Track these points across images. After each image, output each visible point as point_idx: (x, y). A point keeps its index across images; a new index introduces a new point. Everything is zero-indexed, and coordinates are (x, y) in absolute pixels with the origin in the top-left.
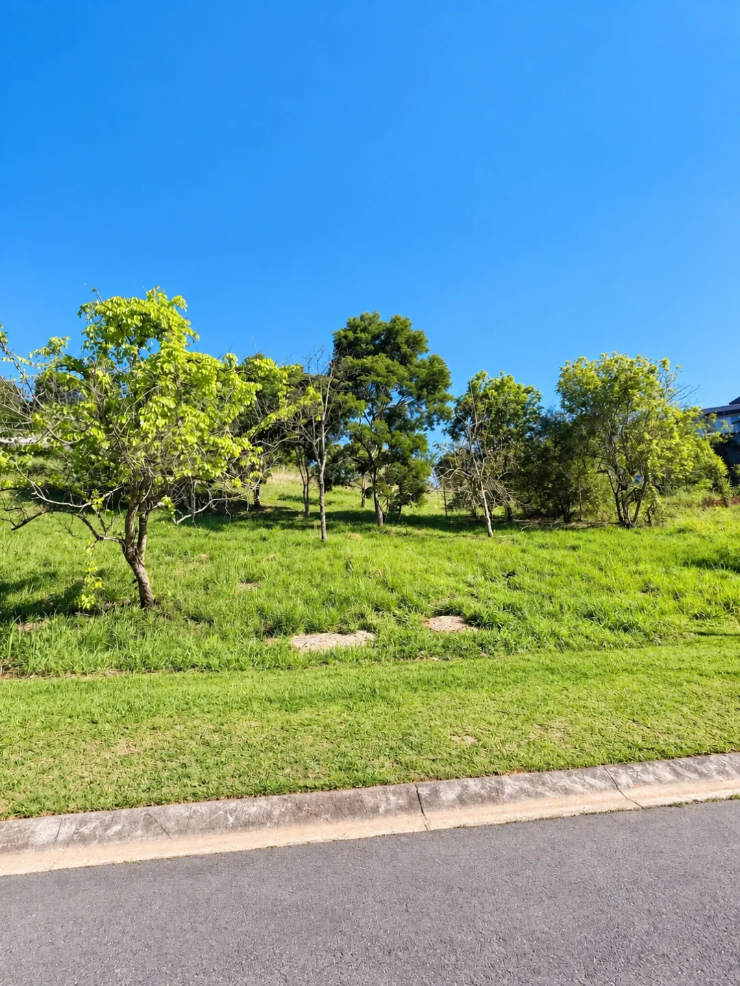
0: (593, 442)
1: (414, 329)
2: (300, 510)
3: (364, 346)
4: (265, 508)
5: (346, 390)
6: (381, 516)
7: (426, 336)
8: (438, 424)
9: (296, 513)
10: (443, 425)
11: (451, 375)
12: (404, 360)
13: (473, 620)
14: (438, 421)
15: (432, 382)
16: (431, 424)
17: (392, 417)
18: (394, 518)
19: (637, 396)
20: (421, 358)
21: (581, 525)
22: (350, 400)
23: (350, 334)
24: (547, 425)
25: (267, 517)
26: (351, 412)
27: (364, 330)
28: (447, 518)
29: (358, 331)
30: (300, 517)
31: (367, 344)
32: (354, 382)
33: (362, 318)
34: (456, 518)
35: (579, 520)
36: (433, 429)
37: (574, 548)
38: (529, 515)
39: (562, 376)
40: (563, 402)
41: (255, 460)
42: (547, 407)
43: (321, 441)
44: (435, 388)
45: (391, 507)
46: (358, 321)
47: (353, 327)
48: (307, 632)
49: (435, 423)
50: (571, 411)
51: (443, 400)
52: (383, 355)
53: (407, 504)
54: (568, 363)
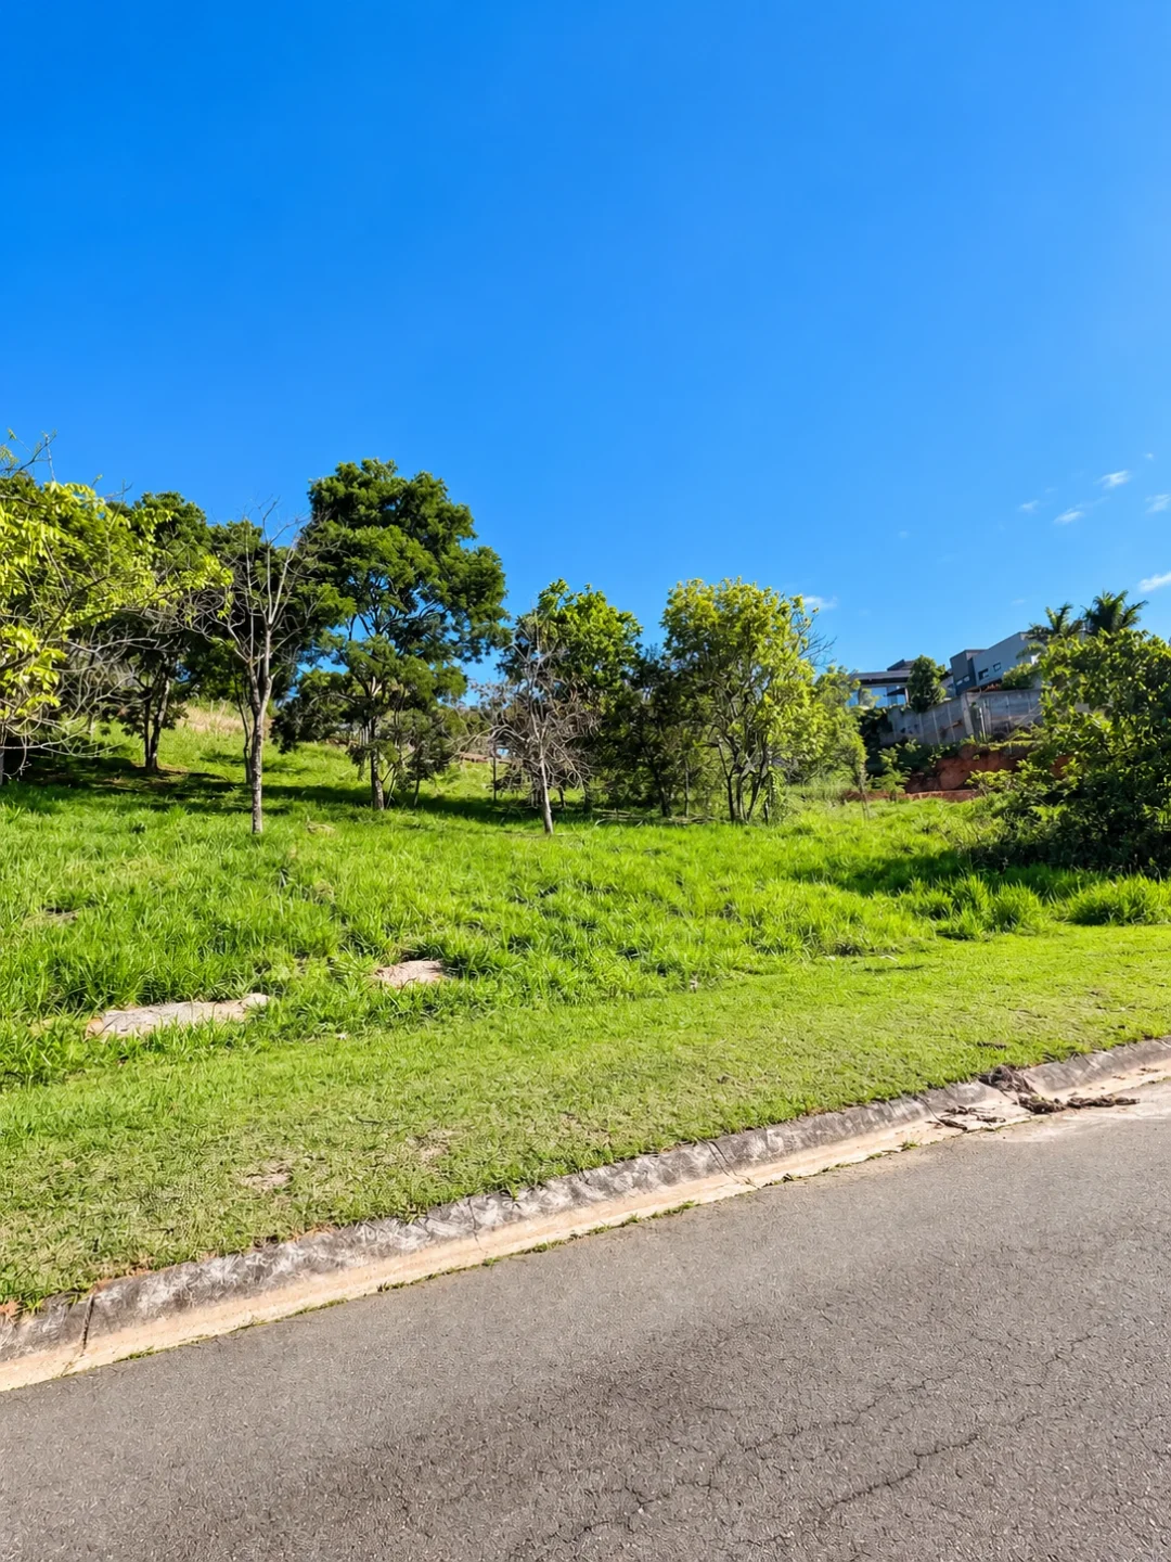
0: (705, 701)
1: (454, 500)
2: (235, 780)
3: (362, 509)
4: (166, 773)
5: (321, 577)
6: (381, 797)
7: (473, 514)
8: (488, 654)
9: (228, 786)
10: (497, 656)
11: (505, 579)
12: (434, 544)
13: (457, 966)
14: (488, 648)
15: (479, 587)
16: (476, 652)
17: (407, 635)
18: (404, 800)
19: (762, 641)
20: (466, 547)
21: (685, 820)
22: (328, 595)
23: (341, 488)
24: (647, 672)
25: (166, 789)
26: (330, 617)
27: (365, 484)
28: (495, 802)
29: (355, 484)
30: (236, 793)
31: (368, 508)
32: (338, 565)
33: (366, 468)
34: (507, 803)
35: (682, 814)
36: (479, 661)
37: (657, 852)
38: (615, 803)
39: (670, 602)
40: (670, 640)
41: (40, 672)
42: (646, 645)
43: (263, 661)
44: (480, 595)
45: (402, 783)
46: (358, 470)
47: (347, 477)
48: (145, 1000)
49: (483, 651)
50: (679, 654)
51: (495, 615)
52: (396, 529)
53: (426, 777)
54: (679, 585)
